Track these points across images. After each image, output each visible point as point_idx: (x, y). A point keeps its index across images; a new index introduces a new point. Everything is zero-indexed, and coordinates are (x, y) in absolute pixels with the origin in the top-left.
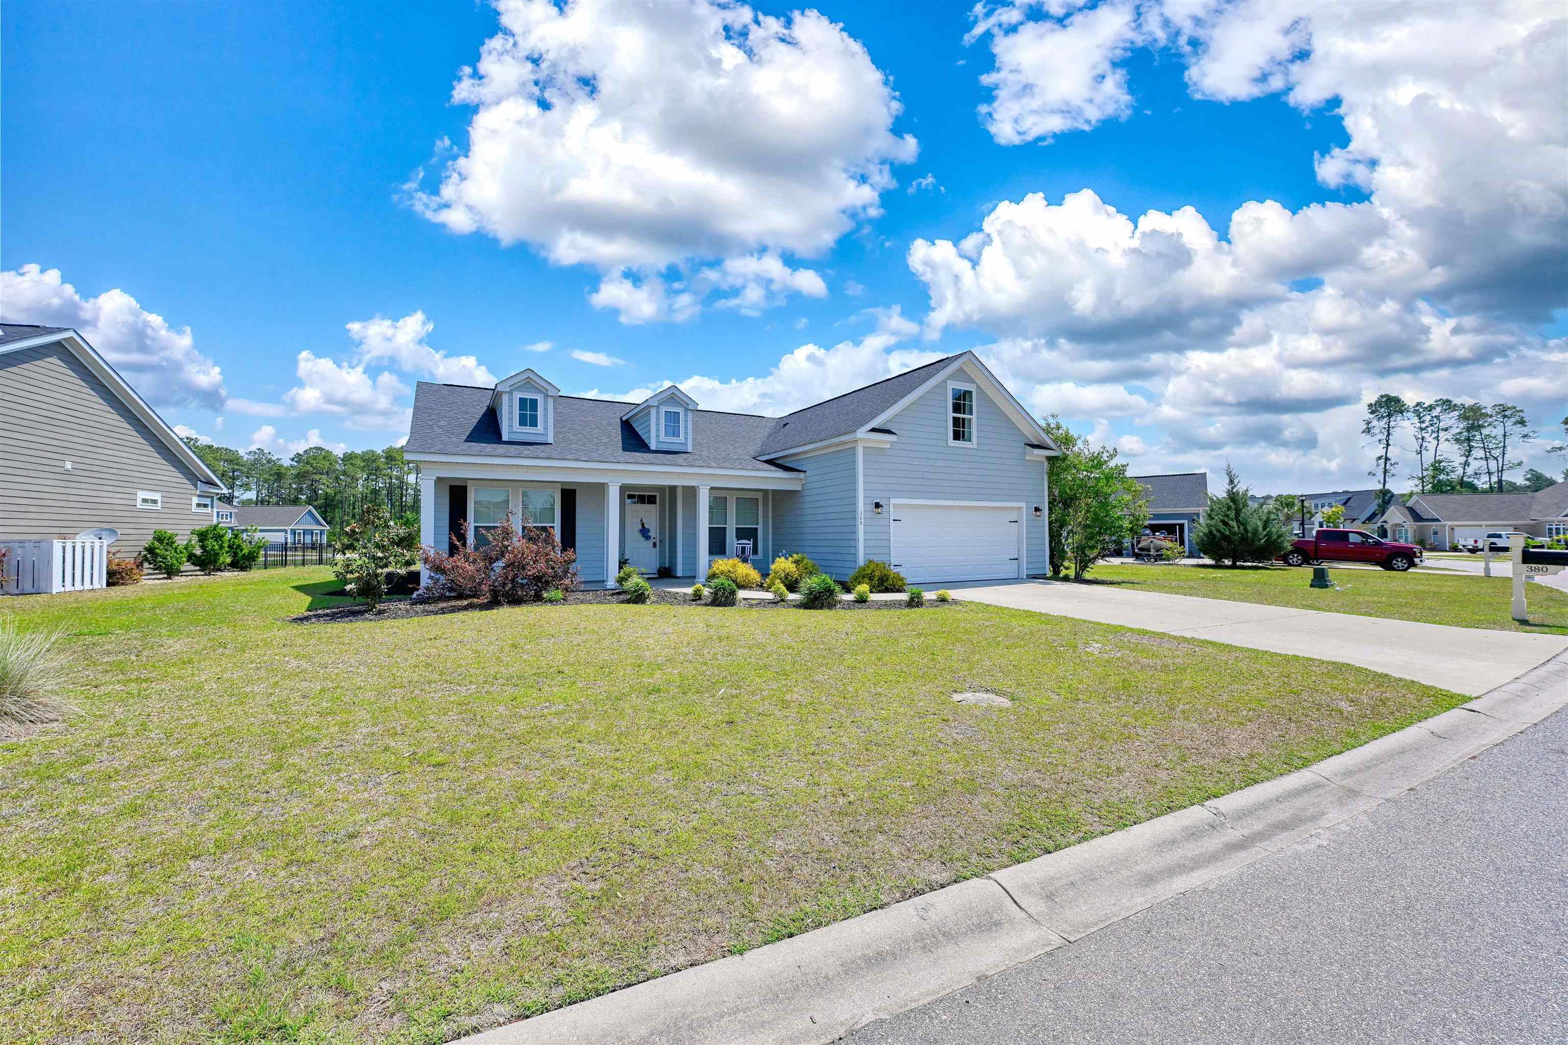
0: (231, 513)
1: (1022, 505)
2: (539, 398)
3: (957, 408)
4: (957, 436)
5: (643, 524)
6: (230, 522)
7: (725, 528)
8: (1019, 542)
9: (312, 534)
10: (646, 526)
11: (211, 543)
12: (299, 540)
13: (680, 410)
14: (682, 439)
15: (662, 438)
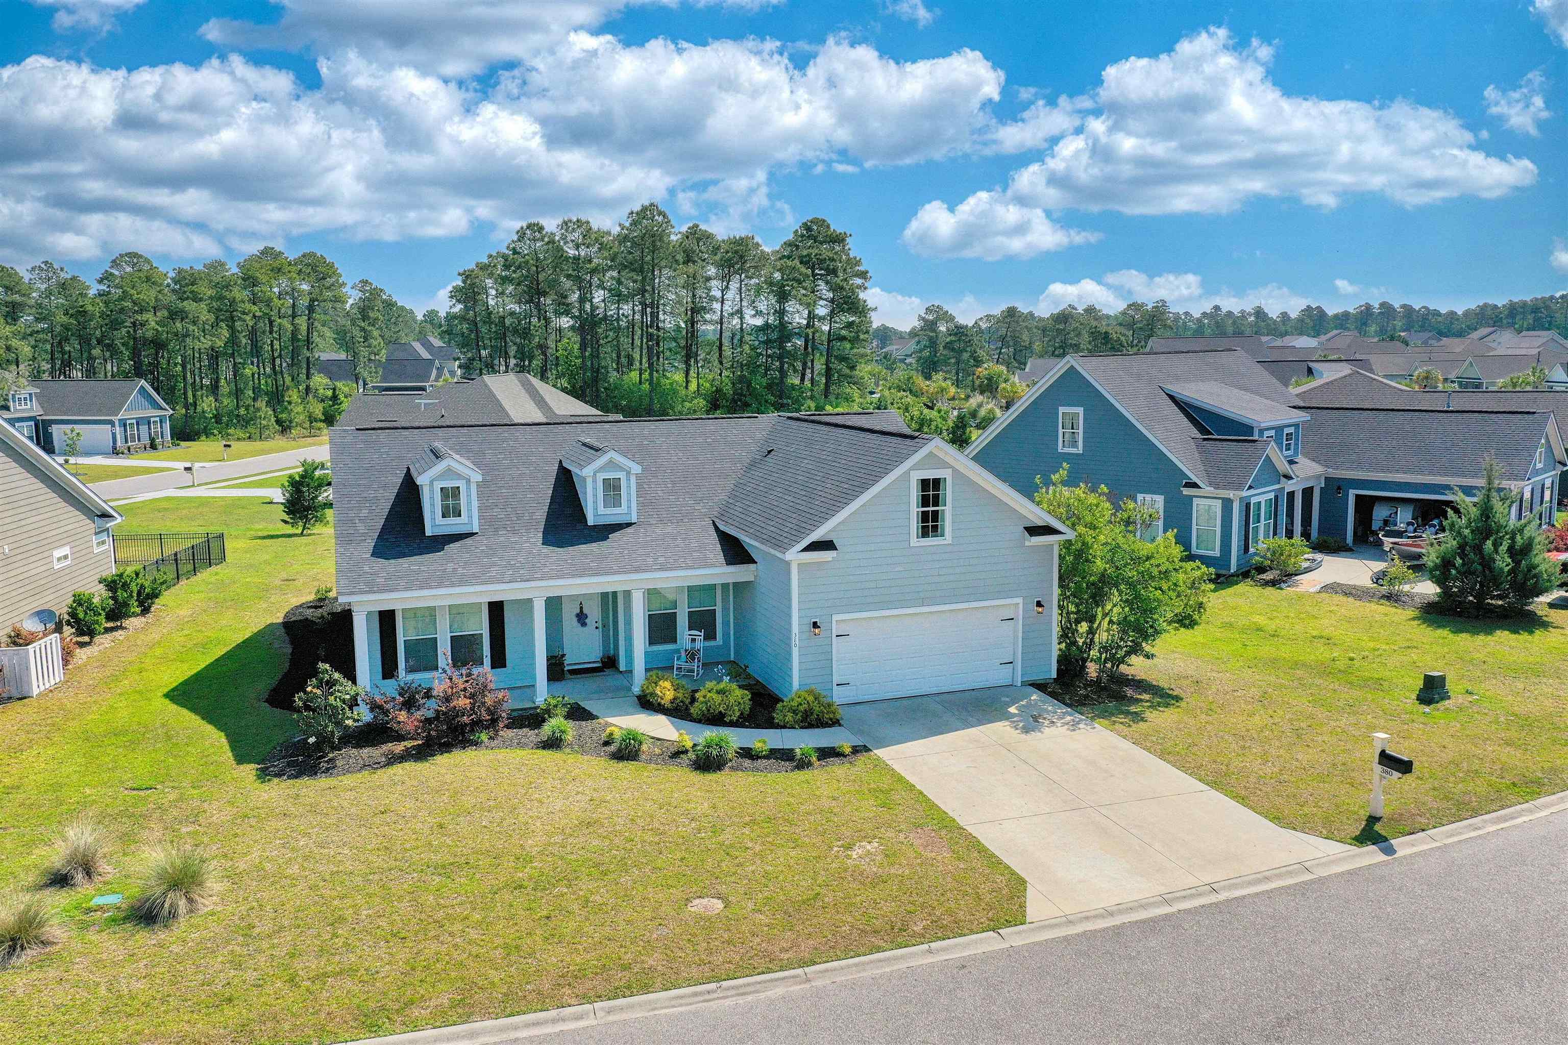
0: (30, 395)
1: (1019, 600)
2: (461, 484)
3: (925, 502)
4: (925, 533)
5: (581, 608)
6: (32, 408)
7: (675, 613)
8: (1015, 644)
9: (149, 423)
10: (585, 611)
11: (121, 595)
12: (133, 436)
13: (621, 475)
14: (624, 508)
15: (601, 510)
